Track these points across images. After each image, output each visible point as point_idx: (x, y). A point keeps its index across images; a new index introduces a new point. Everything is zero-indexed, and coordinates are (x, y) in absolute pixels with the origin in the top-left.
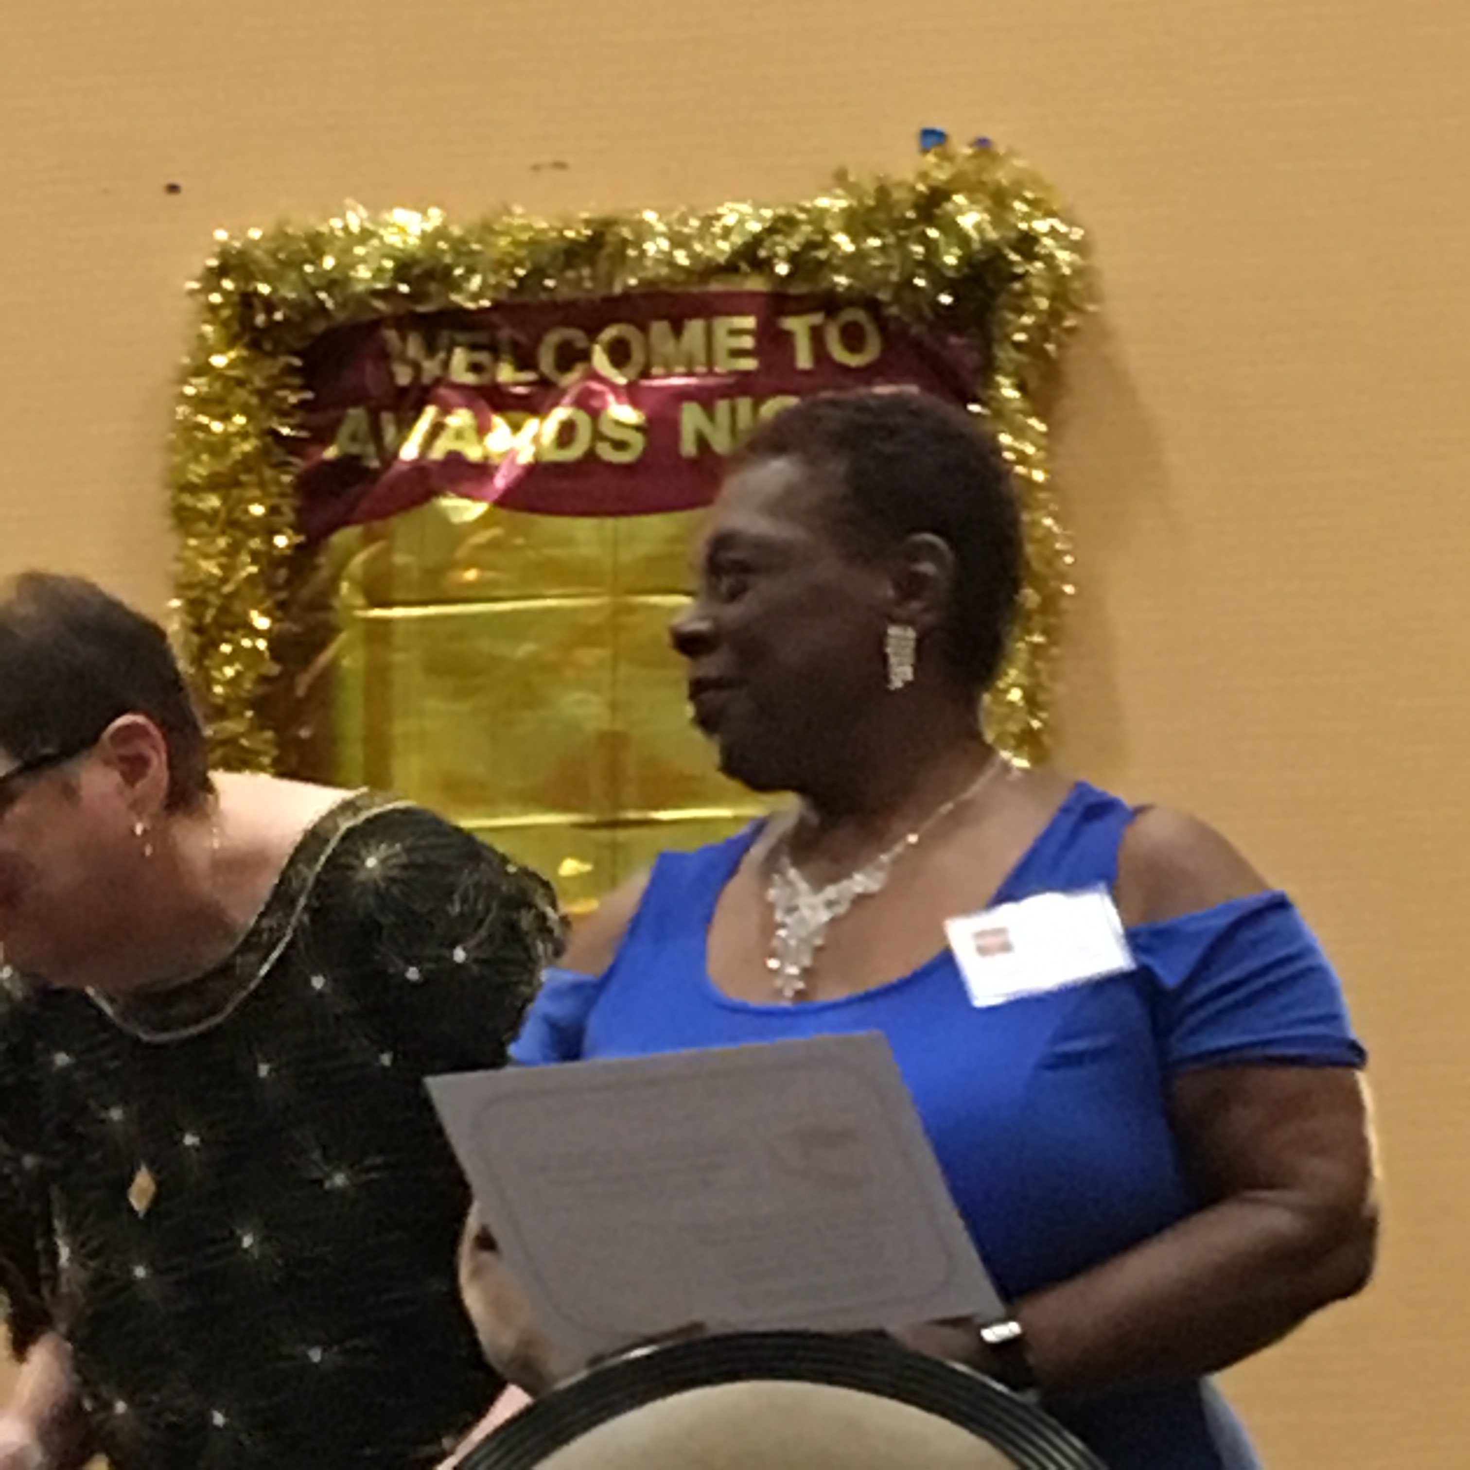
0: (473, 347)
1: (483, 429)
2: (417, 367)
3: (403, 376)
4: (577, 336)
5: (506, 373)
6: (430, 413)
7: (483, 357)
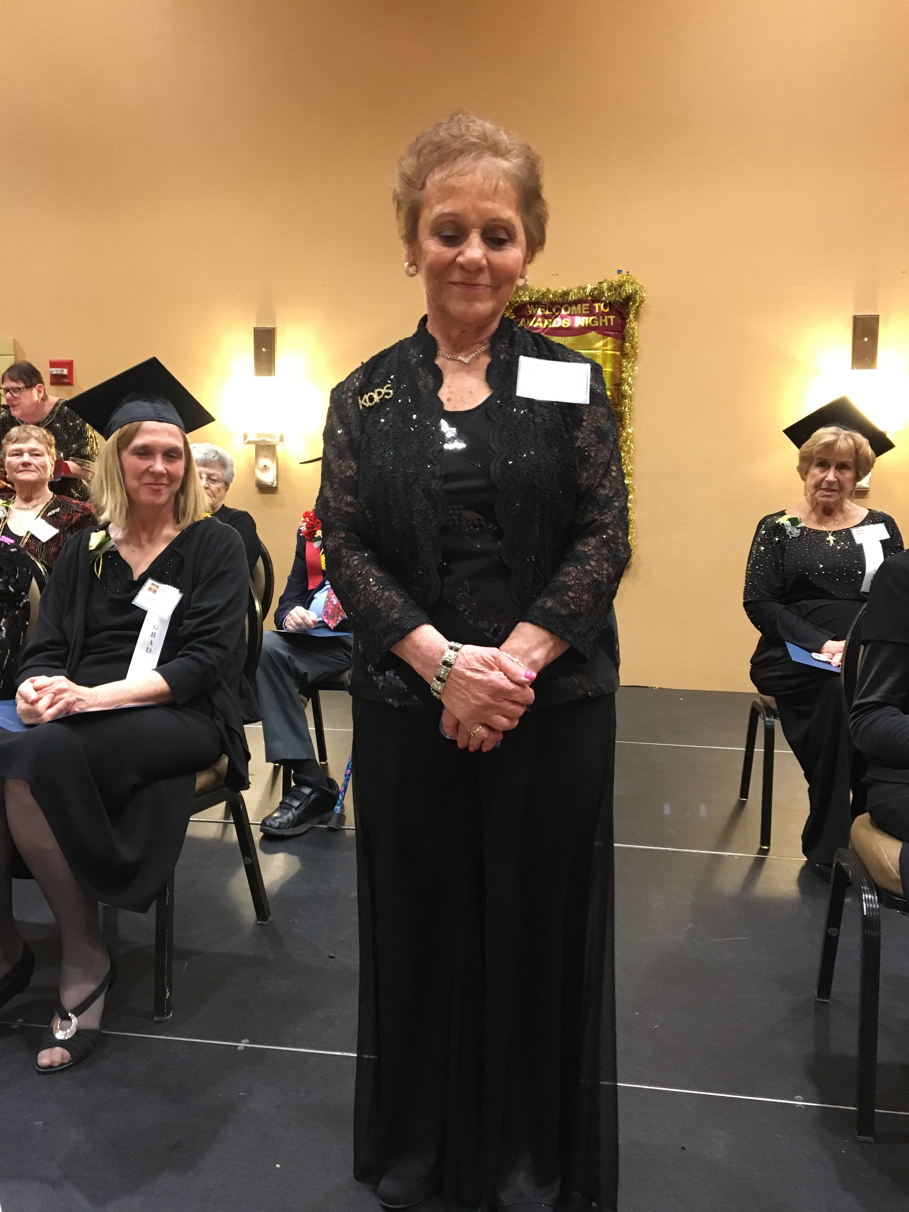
4: (559, 306)
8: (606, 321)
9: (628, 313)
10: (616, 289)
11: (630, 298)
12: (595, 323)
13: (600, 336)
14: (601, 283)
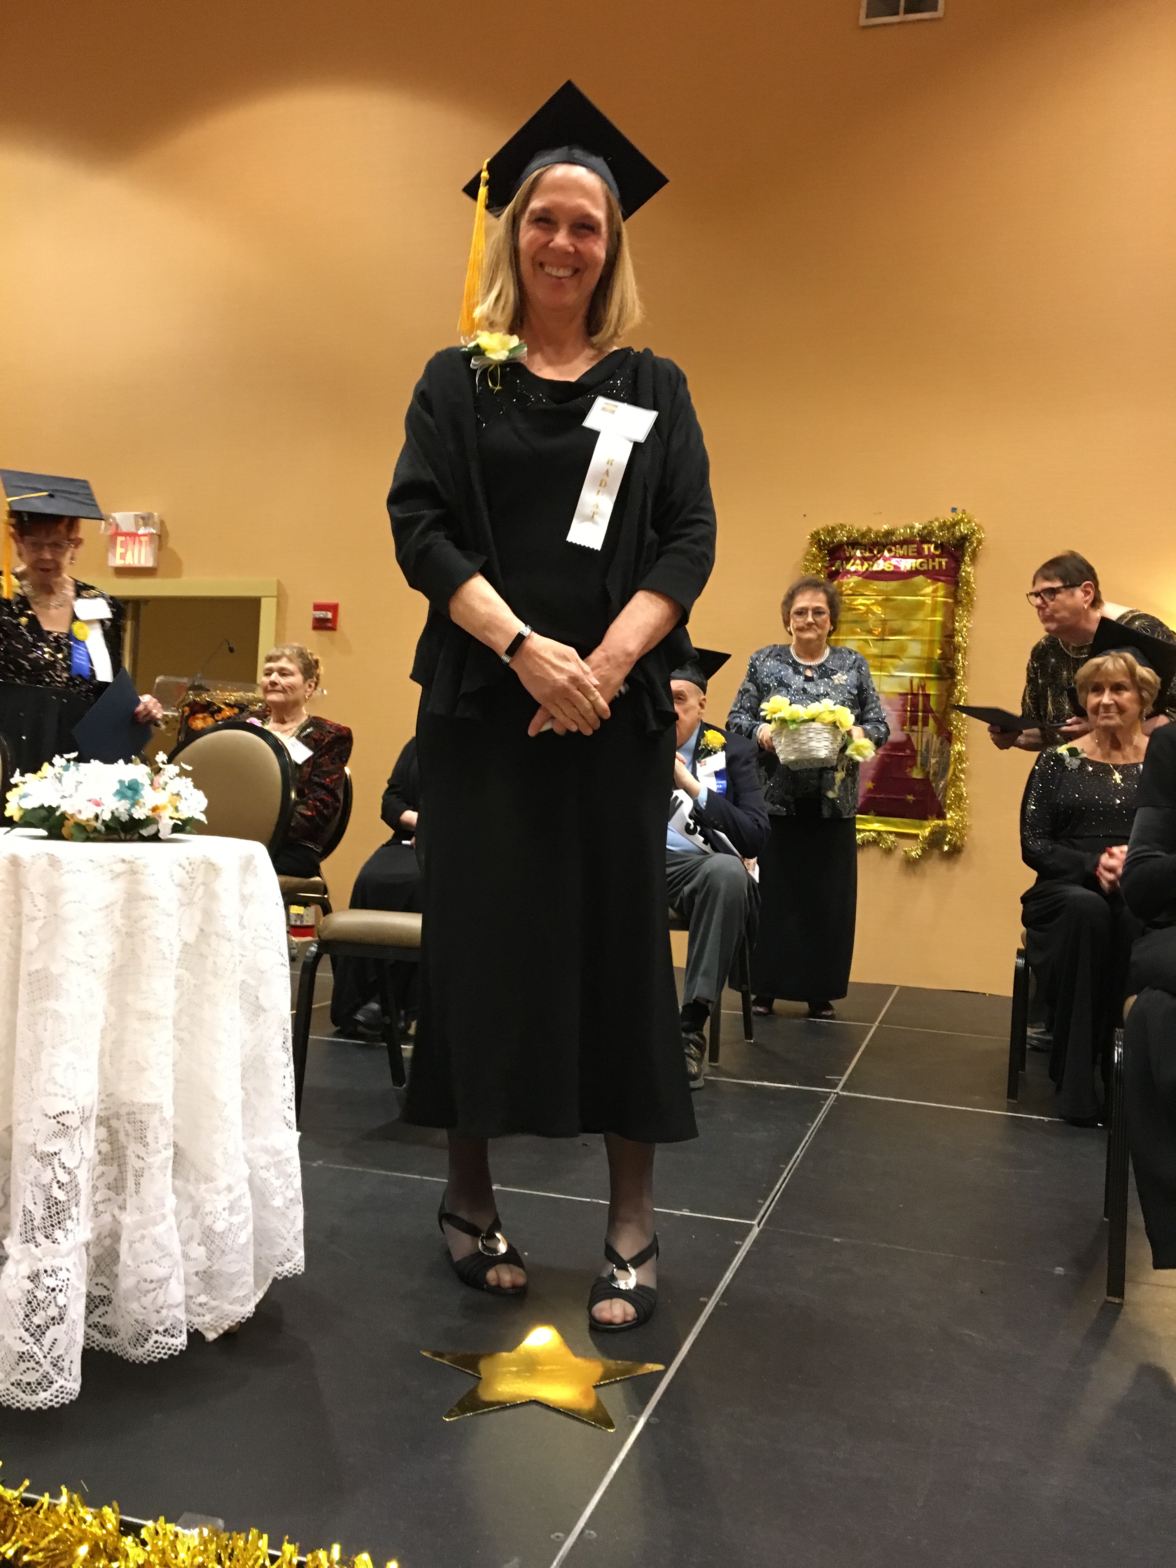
0: (861, 549)
1: (862, 565)
2: (850, 553)
3: (848, 555)
5: (867, 554)
6: (852, 561)
7: (863, 551)
9: (963, 555)
10: (948, 529)
11: (964, 538)
13: (929, 581)
14: (932, 522)
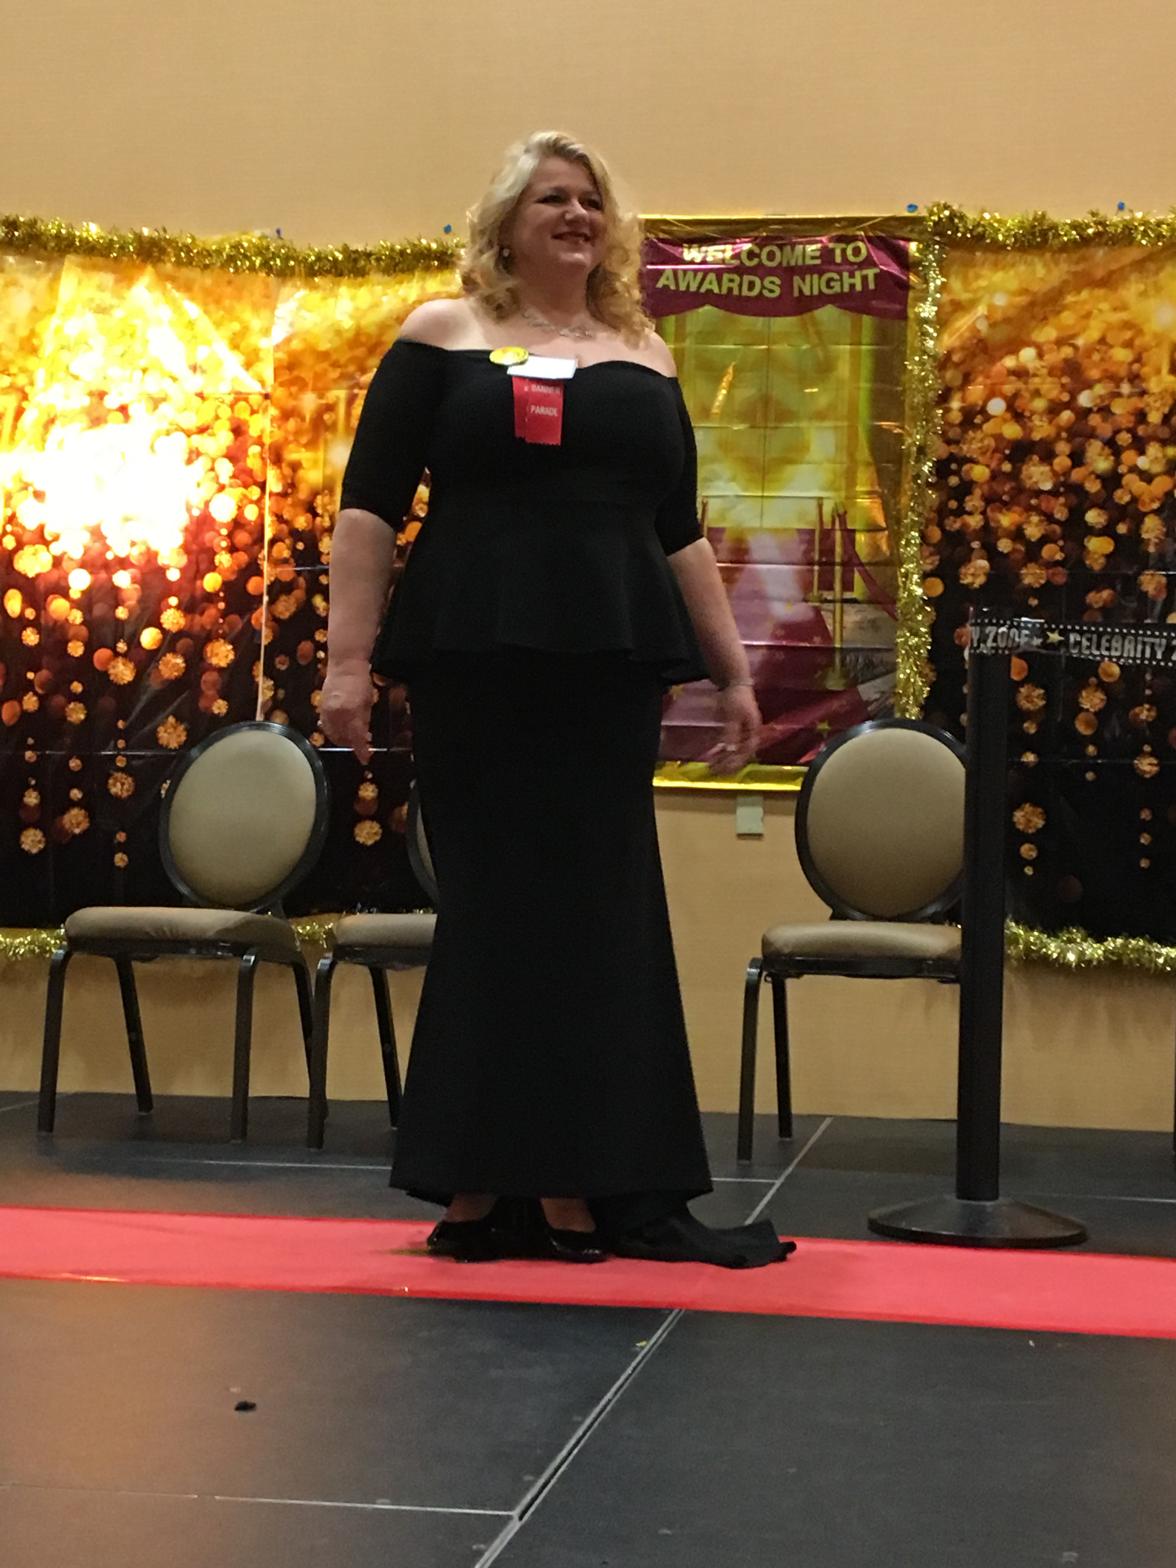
8: (858, 282)
12: (832, 288)
